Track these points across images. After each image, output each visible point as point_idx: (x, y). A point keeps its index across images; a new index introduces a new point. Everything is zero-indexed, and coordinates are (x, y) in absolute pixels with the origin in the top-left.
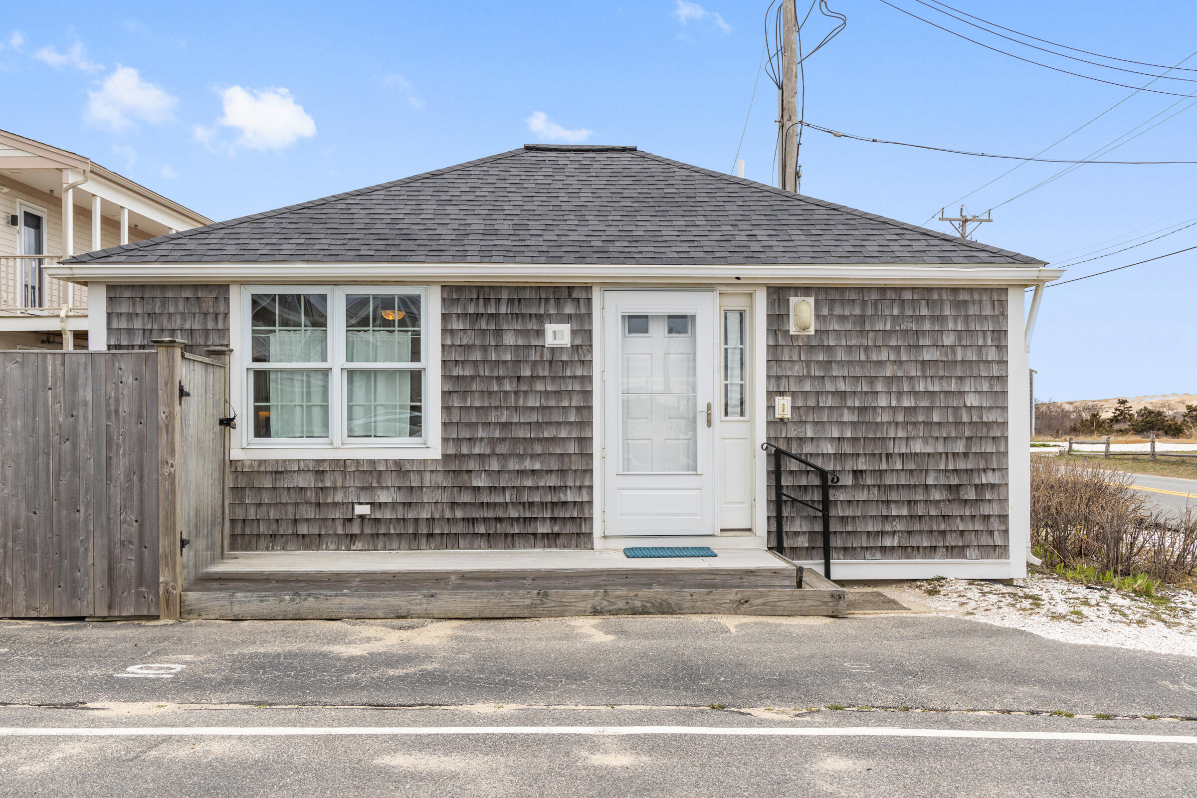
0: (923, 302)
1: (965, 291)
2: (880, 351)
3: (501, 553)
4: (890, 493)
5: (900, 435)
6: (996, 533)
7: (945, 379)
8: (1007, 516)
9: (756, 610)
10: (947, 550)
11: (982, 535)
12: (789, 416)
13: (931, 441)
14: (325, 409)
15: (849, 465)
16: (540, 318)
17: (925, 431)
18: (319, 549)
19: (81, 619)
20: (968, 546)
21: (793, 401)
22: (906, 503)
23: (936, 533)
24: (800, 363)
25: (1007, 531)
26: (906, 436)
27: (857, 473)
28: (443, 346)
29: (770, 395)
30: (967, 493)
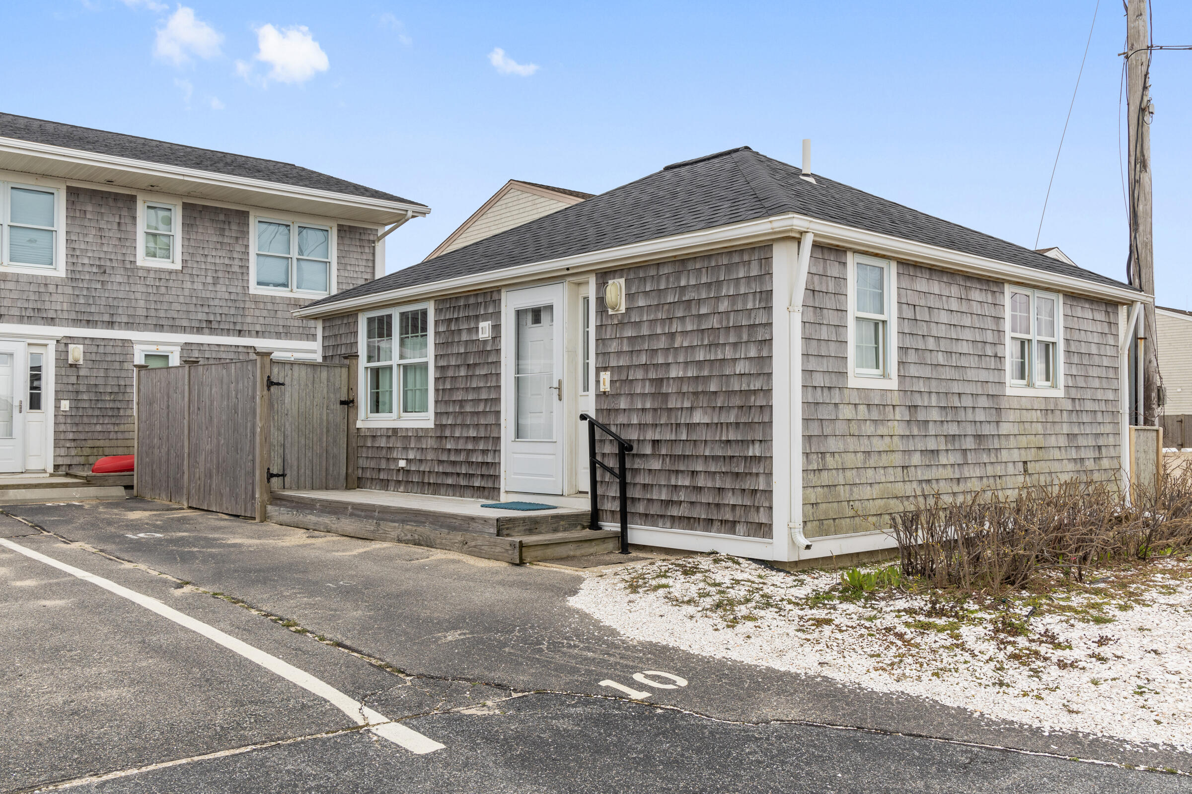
0: (704, 270)
1: (737, 253)
2: (672, 323)
3: (458, 500)
4: (678, 464)
5: (685, 406)
6: (762, 509)
7: (720, 347)
8: (772, 491)
9: (471, 551)
10: (721, 524)
11: (750, 511)
12: (608, 389)
13: (709, 411)
14: (391, 392)
15: (650, 435)
16: (477, 317)
17: (705, 401)
18: (387, 490)
19: (238, 516)
20: (739, 522)
21: (612, 376)
22: (690, 473)
23: (713, 506)
24: (617, 340)
25: (771, 508)
26: (690, 406)
27: (655, 443)
28: (435, 344)
29: (598, 370)
30: (737, 466)
